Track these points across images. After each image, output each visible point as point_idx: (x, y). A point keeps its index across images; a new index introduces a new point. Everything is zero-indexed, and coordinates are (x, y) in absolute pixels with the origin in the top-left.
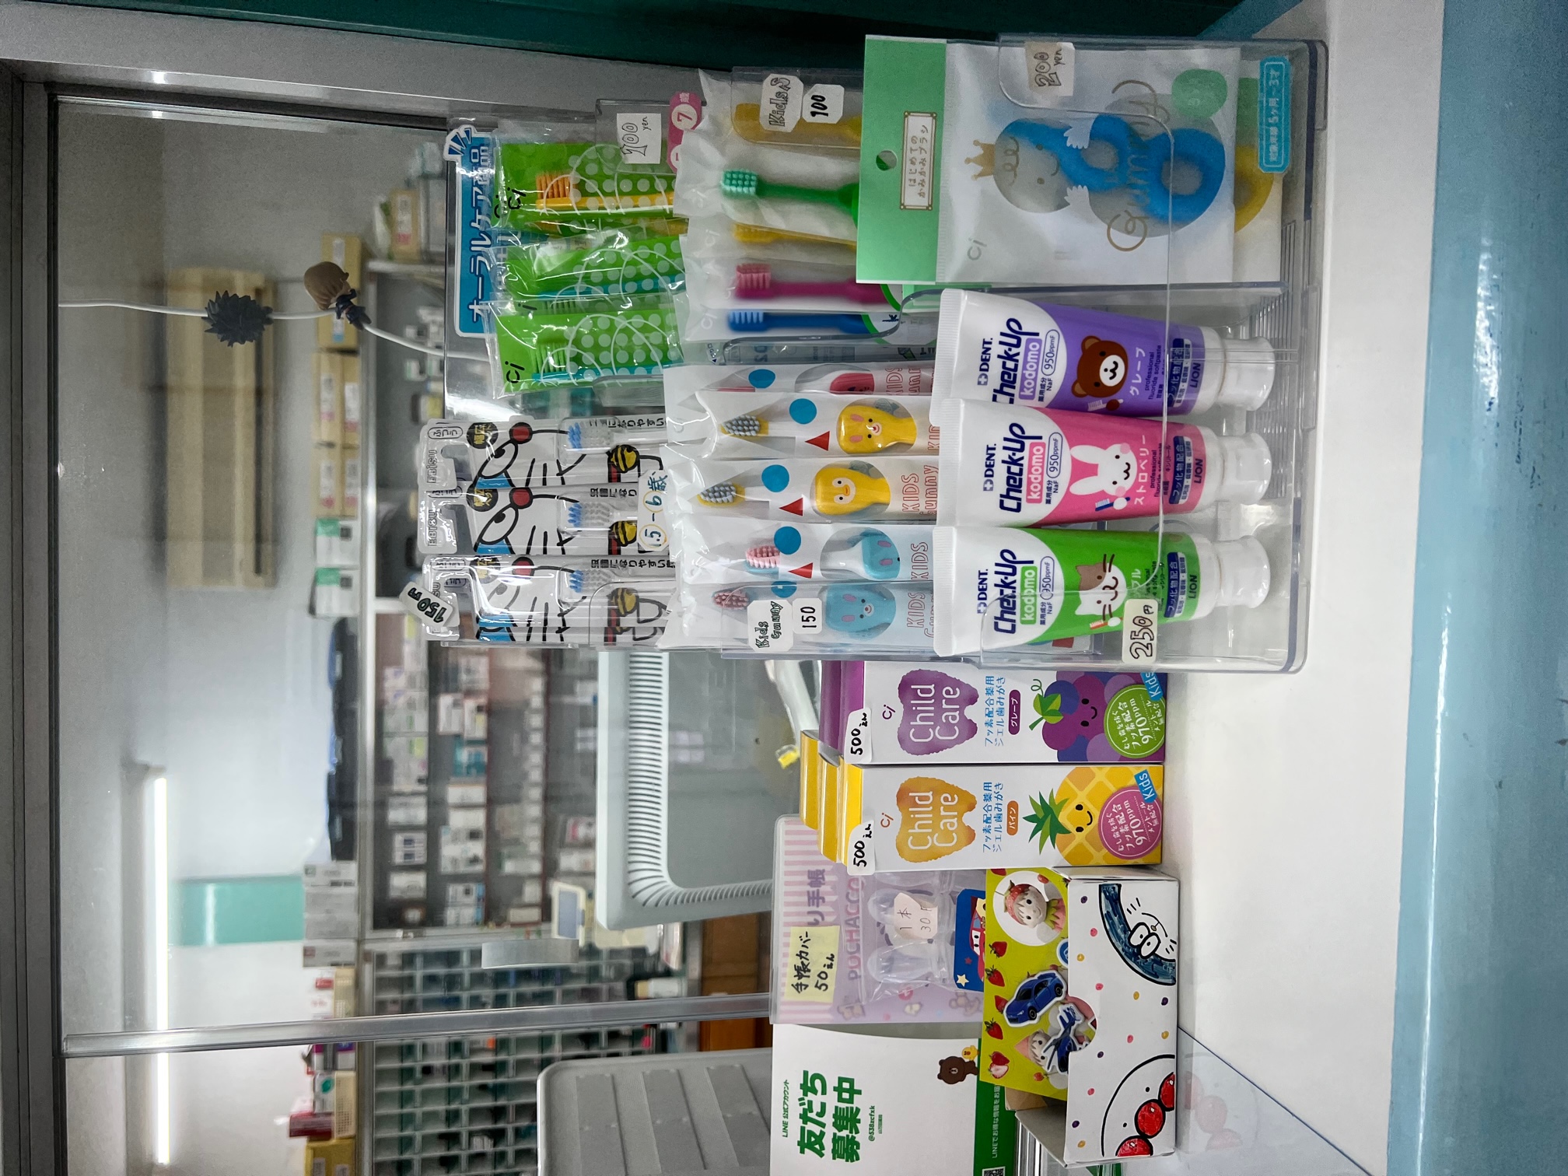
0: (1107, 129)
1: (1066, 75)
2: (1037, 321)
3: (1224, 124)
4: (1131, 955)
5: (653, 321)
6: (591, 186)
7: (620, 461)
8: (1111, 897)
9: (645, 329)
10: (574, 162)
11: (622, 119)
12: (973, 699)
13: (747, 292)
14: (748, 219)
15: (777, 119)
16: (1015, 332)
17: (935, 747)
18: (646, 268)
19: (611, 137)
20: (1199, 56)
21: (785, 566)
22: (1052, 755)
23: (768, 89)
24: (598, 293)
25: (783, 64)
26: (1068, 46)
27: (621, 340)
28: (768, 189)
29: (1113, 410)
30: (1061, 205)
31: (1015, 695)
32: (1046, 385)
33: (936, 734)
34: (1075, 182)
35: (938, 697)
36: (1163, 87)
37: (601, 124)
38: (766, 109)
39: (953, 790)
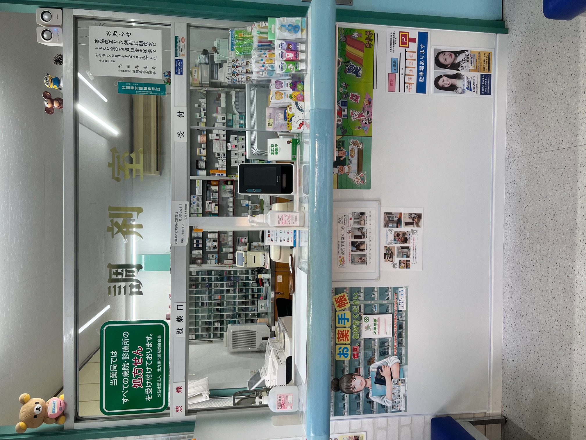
0: (290, 25)
1: (286, 20)
2: (284, 42)
3: (300, 24)
4: (299, 109)
5: (251, 48)
6: (244, 34)
7: (247, 62)
8: (297, 103)
9: (250, 48)
10: (243, 32)
11: (247, 27)
12: (283, 83)
13: (259, 42)
14: (259, 36)
15: (262, 26)
16: (282, 43)
17: (279, 88)
18: (250, 42)
19: (246, 29)
20: (298, 18)
21: (263, 68)
22: (291, 90)
23: (261, 23)
24: (245, 45)
25: (262, 21)
26: (286, 18)
27: (247, 50)
28: (261, 33)
29: (291, 50)
30: (286, 32)
31: (287, 83)
32: (285, 48)
33: (279, 87)
34: (287, 30)
35: (279, 83)
36: (294, 21)
37: (245, 28)
38: (261, 25)
39: (281, 93)
